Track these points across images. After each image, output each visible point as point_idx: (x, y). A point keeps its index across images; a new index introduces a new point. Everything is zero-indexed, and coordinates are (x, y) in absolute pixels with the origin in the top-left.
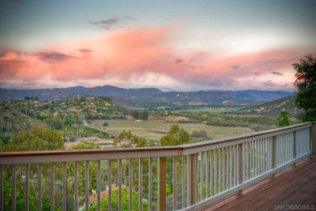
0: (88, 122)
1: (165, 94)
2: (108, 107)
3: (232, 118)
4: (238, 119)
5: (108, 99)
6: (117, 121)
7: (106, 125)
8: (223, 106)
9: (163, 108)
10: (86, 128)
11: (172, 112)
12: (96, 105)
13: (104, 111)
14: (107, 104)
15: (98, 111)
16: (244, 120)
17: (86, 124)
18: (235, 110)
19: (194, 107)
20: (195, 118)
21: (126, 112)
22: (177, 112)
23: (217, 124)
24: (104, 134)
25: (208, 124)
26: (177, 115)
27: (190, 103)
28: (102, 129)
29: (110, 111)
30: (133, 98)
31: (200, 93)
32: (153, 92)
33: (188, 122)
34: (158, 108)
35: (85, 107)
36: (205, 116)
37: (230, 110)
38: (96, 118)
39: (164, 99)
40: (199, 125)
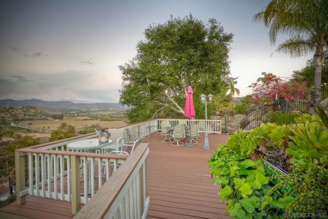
0: (15, 123)
1: (76, 105)
2: (33, 112)
3: (113, 117)
4: (117, 117)
5: (34, 108)
6: (41, 121)
7: (30, 124)
8: (110, 111)
9: (75, 112)
10: (12, 127)
11: (80, 114)
12: (23, 111)
13: (30, 115)
14: (32, 111)
15: (25, 115)
16: (120, 117)
17: (13, 124)
18: (116, 112)
19: (93, 112)
20: (94, 117)
21: (48, 115)
22: (83, 114)
23: (106, 120)
24: (28, 130)
25: (101, 120)
26: (83, 116)
27: (91, 110)
28: (27, 127)
29: (35, 115)
30: (54, 107)
31: (97, 104)
32: (69, 103)
33: (89, 120)
34: (71, 112)
35: (13, 113)
36: (100, 116)
37: (113, 112)
38: (23, 120)
39: (75, 108)
40: (96, 121)
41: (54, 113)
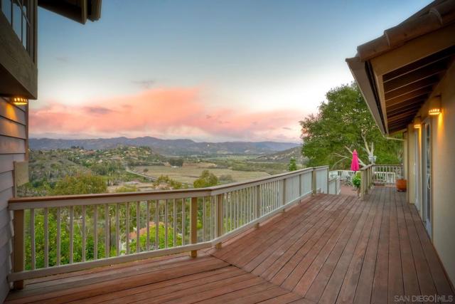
0: (131, 169)
1: (197, 144)
2: (148, 155)
3: (252, 165)
4: (257, 165)
5: (148, 149)
6: (156, 167)
7: (146, 171)
8: (245, 155)
9: (196, 156)
10: (128, 174)
11: (203, 159)
12: (138, 153)
13: (144, 159)
14: (147, 153)
15: (139, 158)
16: (262, 166)
17: (128, 170)
18: (255, 158)
19: (221, 155)
20: (222, 164)
21: (164, 160)
22: (207, 159)
23: (241, 169)
24: (145, 178)
25: (233, 169)
26: (207, 162)
27: (218, 152)
28: (143, 174)
29: (150, 158)
30: (170, 147)
31: (227, 144)
32: (187, 142)
33: (216, 168)
34: (192, 156)
35: (127, 155)
36: (231, 162)
37: (251, 158)
38: (138, 165)
39: (196, 149)
40: (225, 170)
41: (171, 156)
